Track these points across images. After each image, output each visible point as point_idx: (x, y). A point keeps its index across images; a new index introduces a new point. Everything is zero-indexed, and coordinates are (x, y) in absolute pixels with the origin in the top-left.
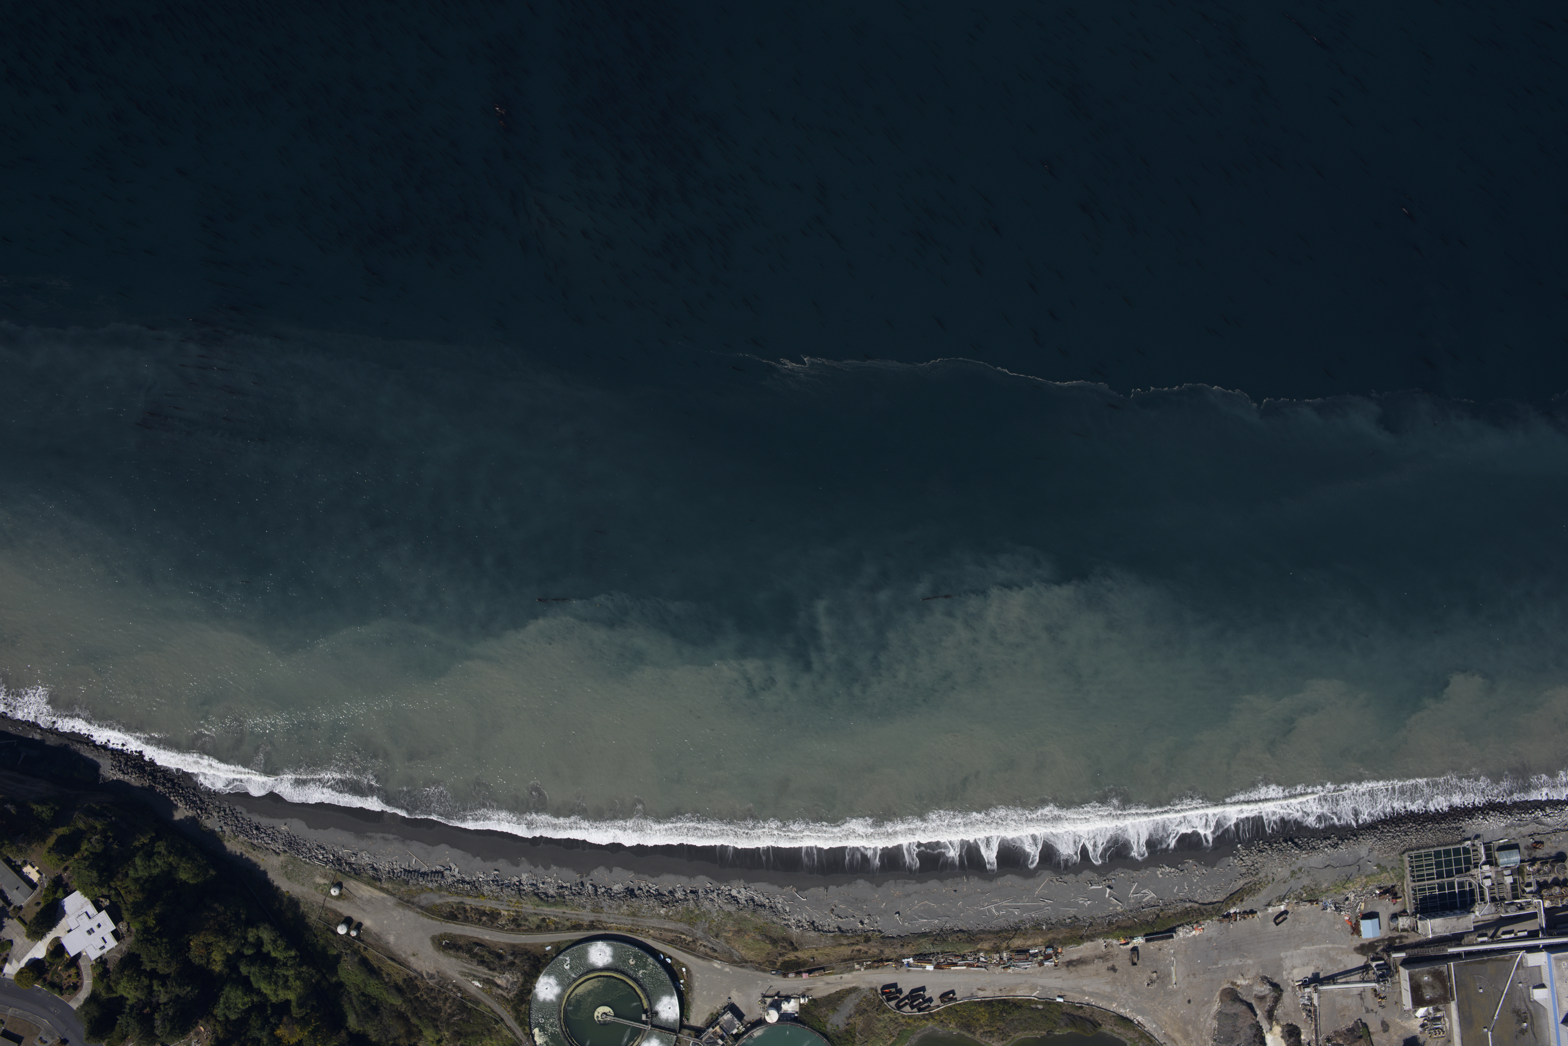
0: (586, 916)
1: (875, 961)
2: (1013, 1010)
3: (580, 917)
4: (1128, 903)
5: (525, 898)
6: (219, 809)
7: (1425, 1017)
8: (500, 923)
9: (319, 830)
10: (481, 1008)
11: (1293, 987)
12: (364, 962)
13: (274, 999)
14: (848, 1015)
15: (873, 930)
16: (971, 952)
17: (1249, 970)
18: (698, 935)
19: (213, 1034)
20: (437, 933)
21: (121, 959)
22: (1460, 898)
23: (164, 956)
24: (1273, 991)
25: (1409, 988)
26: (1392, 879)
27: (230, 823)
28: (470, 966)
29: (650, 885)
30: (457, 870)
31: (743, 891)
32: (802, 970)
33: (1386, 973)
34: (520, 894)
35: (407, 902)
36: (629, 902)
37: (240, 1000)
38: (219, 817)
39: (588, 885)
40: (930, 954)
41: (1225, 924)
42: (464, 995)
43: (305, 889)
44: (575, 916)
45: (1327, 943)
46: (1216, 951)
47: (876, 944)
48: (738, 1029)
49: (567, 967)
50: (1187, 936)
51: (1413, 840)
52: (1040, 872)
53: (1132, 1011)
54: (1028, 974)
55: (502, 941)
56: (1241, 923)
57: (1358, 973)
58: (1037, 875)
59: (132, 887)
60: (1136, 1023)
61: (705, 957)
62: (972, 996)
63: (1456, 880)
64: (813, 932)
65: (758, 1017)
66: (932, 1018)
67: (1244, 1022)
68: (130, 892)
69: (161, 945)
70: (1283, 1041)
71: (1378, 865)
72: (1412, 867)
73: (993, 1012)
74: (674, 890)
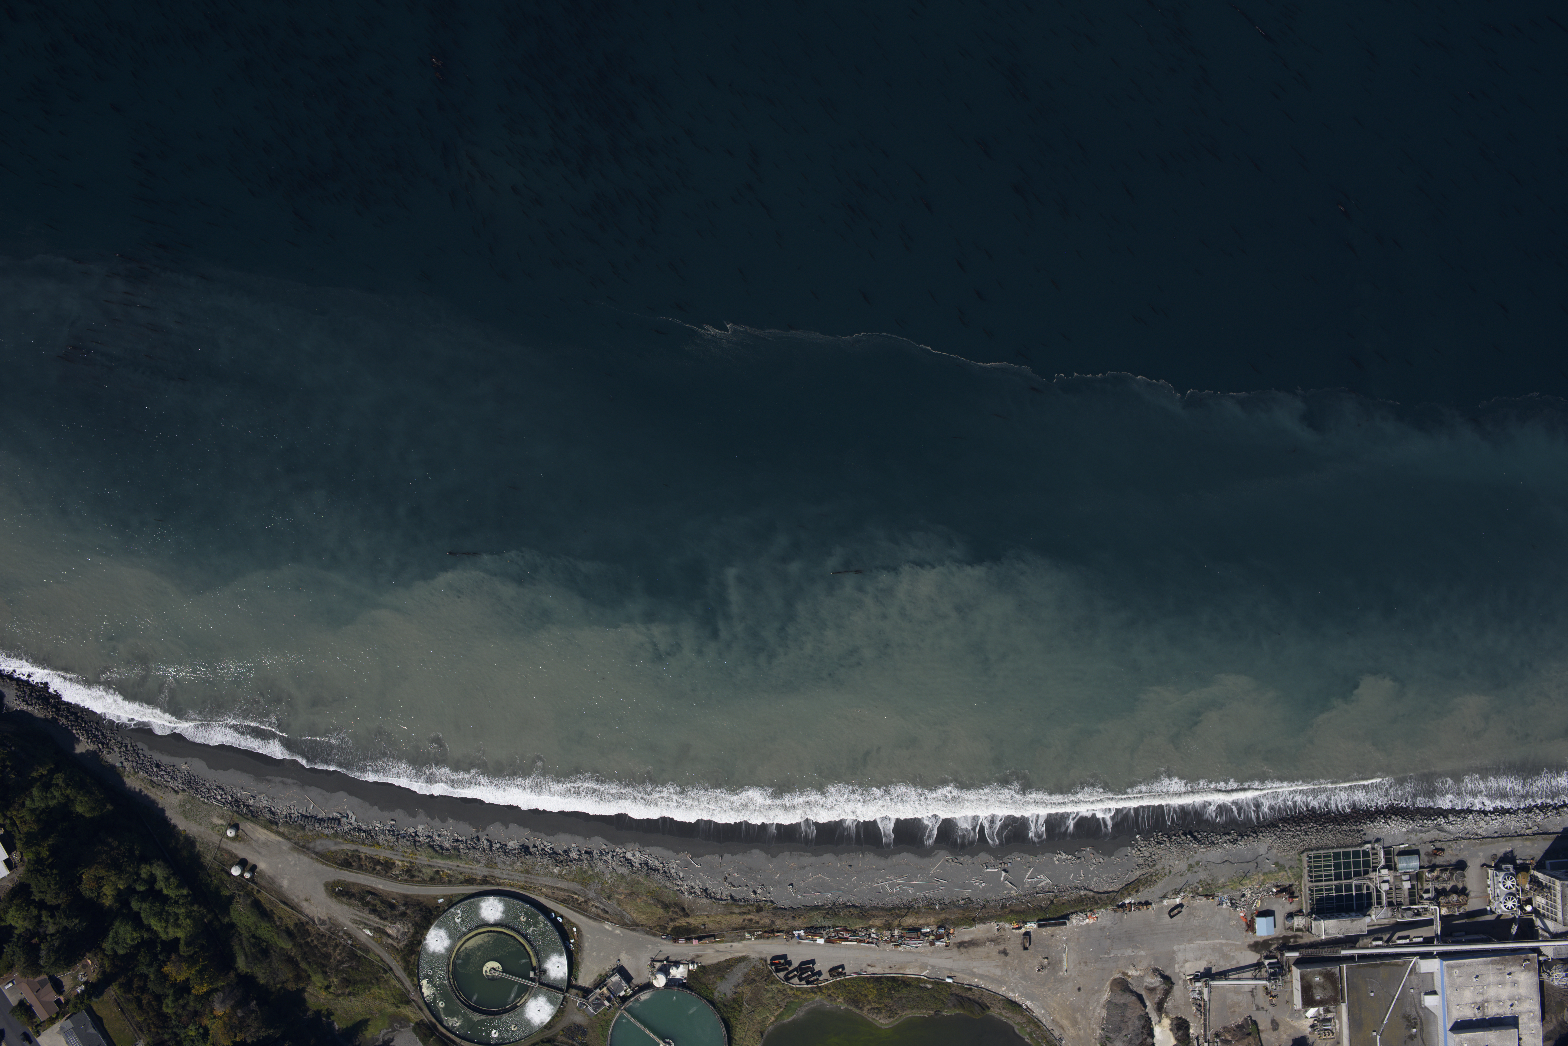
0: (480, 870)
1: (766, 932)
2: (902, 988)
3: (474, 871)
4: (1023, 887)
5: (419, 849)
6: (121, 744)
7: (1316, 1018)
8: (394, 873)
9: (219, 771)
10: (370, 957)
11: (1184, 981)
12: (257, 905)
13: (164, 937)
14: (736, 984)
15: (765, 901)
16: (862, 928)
17: (1141, 961)
18: (590, 896)
19: (100, 967)
20: (330, 880)
21: (13, 888)
22: (1356, 900)
23: (52, 887)
24: (1164, 983)
25: (1299, 988)
26: (1289, 878)
27: (130, 759)
28: (361, 914)
29: (545, 843)
30: (354, 818)
31: (637, 854)
32: (693, 936)
33: (1279, 971)
34: (415, 845)
35: (302, 847)
36: (523, 859)
37: (129, 935)
38: (120, 752)
39: (483, 840)
40: (821, 927)
41: (1119, 914)
42: (355, 943)
43: (202, 829)
44: (469, 870)
45: (1221, 939)
46: (1109, 941)
47: (768, 915)
48: (625, 991)
49: (458, 921)
50: (1081, 923)
51: (1313, 840)
52: (936, 851)
53: (1022, 995)
54: (919, 953)
55: (395, 890)
56: (1135, 914)
57: (1251, 970)
58: (933, 854)
59: (28, 818)
60: (1025, 1007)
61: (597, 918)
62: (861, 971)
63: (1354, 882)
64: (705, 899)
65: (646, 981)
66: (821, 991)
67: (1133, 1013)
68: (25, 822)
69: (51, 876)
70: (1171, 1034)
71: (1276, 864)
72: (1311, 867)
73: (881, 989)
74: (569, 849)
